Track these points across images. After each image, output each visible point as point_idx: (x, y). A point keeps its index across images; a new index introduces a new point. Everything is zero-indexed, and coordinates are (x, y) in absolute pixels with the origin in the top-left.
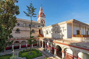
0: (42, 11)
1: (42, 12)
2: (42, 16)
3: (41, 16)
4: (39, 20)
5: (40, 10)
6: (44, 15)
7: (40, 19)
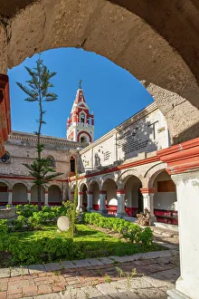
0: (82, 102)
1: (83, 105)
2: (83, 120)
3: (77, 120)
4: (72, 134)
5: (77, 99)
6: (89, 116)
7: (74, 130)
